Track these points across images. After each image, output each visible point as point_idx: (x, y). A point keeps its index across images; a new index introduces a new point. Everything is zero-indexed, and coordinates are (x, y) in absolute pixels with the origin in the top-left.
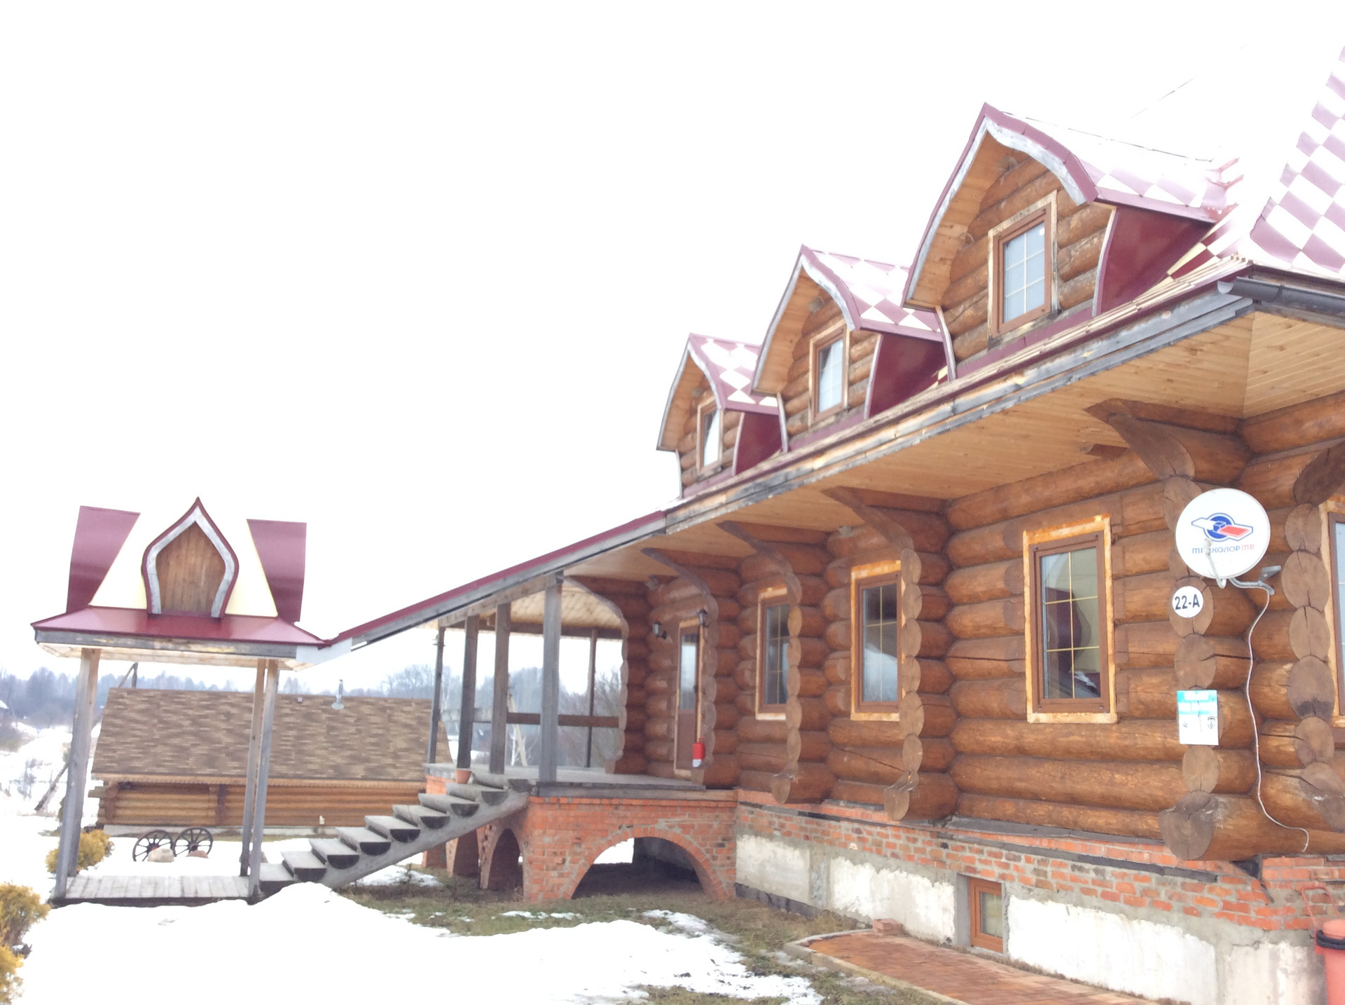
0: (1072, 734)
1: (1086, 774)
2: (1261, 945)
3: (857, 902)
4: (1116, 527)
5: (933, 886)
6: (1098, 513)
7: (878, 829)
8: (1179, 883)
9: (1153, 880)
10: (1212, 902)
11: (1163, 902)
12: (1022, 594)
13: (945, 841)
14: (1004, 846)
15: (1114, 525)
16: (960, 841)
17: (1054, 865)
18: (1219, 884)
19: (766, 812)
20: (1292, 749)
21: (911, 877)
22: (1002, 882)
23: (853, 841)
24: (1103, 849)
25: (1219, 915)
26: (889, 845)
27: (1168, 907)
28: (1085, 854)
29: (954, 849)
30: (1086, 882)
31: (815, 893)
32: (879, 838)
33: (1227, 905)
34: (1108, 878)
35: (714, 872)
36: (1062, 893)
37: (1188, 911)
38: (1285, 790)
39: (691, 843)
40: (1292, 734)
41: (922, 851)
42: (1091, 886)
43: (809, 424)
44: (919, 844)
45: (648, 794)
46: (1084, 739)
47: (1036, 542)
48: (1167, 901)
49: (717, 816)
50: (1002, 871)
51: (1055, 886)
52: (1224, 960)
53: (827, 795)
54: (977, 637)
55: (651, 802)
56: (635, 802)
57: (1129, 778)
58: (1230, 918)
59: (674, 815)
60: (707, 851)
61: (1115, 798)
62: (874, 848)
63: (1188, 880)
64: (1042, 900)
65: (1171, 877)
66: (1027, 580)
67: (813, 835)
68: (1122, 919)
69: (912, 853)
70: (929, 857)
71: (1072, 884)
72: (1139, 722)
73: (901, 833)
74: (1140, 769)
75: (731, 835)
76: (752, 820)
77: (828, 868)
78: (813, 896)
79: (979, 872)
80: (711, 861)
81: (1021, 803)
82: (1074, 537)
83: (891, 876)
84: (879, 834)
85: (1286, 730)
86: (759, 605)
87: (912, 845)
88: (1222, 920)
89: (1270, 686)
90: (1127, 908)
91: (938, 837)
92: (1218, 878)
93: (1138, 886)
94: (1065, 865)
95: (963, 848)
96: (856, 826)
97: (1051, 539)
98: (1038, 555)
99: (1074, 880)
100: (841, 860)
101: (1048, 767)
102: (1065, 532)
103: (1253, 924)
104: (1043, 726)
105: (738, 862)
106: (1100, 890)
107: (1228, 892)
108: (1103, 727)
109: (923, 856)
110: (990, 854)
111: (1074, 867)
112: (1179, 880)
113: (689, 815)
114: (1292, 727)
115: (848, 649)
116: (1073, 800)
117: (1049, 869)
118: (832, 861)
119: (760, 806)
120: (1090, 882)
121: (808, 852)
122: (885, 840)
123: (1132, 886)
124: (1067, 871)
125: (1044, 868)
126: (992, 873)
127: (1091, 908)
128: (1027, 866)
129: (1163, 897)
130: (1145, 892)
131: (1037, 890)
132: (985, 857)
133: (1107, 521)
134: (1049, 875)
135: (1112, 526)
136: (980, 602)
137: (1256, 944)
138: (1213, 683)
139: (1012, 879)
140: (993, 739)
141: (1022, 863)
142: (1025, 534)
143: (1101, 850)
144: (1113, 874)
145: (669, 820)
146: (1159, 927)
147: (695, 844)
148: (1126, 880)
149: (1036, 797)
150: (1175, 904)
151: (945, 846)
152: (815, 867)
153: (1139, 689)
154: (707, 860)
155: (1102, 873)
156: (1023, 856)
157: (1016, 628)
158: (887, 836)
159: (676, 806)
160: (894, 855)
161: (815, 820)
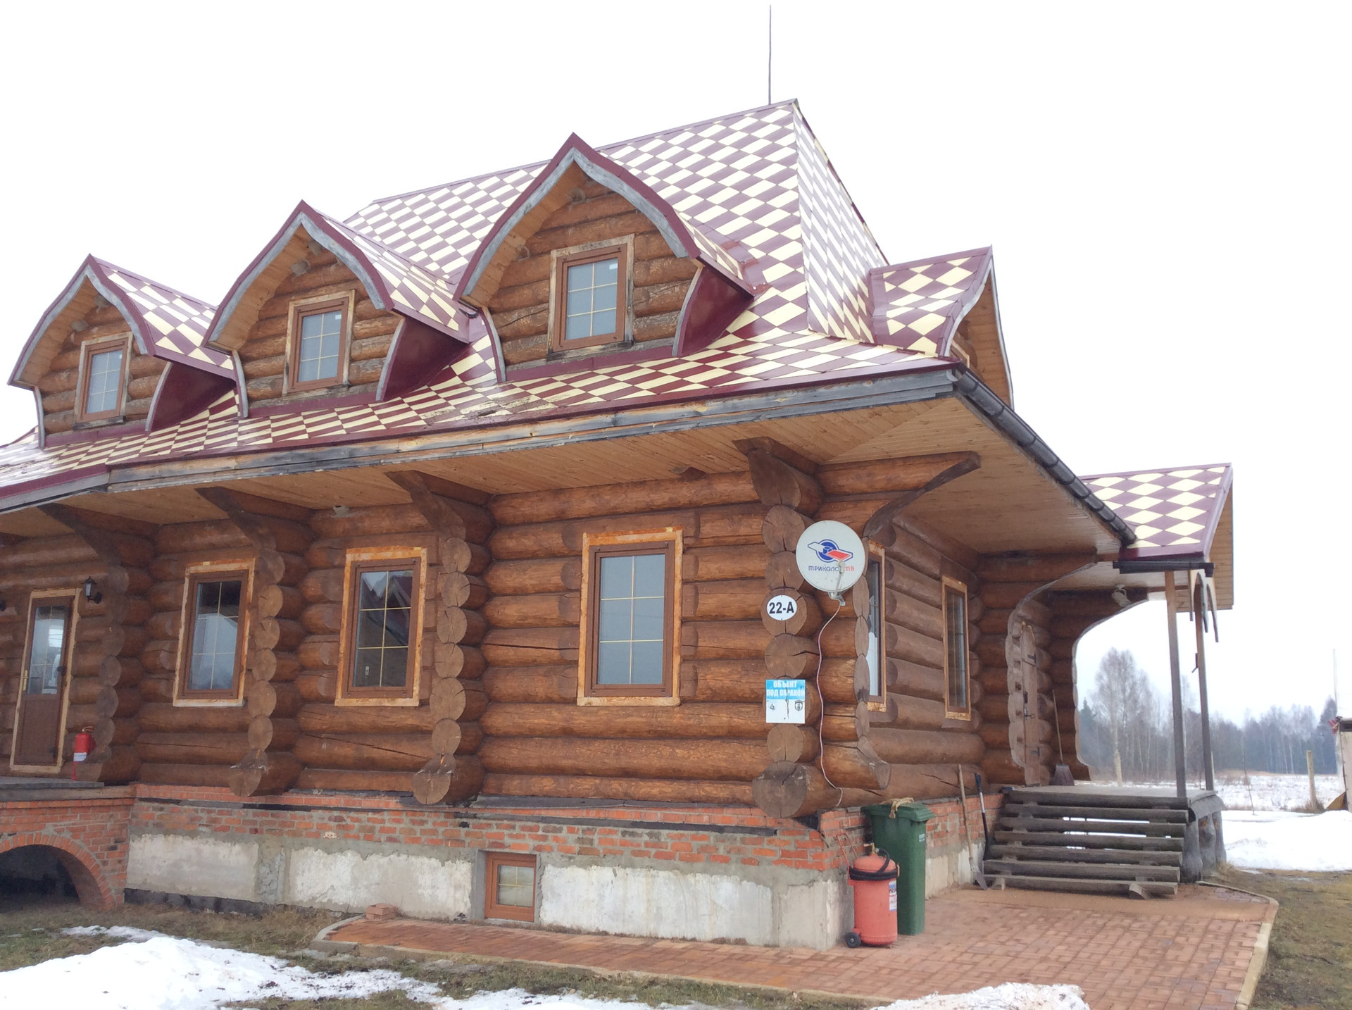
0: (629, 715)
1: (644, 750)
2: (815, 884)
3: (330, 891)
4: (688, 539)
5: (443, 865)
6: (670, 525)
7: (370, 815)
8: (738, 839)
9: (712, 838)
10: (772, 852)
11: (722, 856)
12: (579, 590)
13: (465, 820)
14: (544, 820)
15: (687, 537)
16: (486, 819)
17: (600, 833)
18: (778, 835)
19: (186, 807)
20: (852, 726)
21: (413, 859)
22: (537, 853)
23: (330, 829)
24: (659, 815)
25: (777, 863)
26: (382, 830)
27: (726, 860)
28: (638, 821)
29: (475, 827)
30: (639, 845)
31: (264, 888)
32: (370, 824)
33: (785, 854)
34: (663, 840)
35: (104, 879)
36: (610, 857)
37: (747, 862)
38: (846, 758)
39: (80, 848)
40: (853, 714)
41: (434, 832)
42: (643, 848)
43: (284, 392)
44: (429, 826)
45: (37, 794)
46: (644, 720)
47: (598, 544)
48: (726, 855)
49: (111, 816)
50: (537, 843)
51: (601, 851)
52: (780, 899)
53: (292, 784)
54: (520, 626)
55: (40, 804)
56: (21, 805)
57: (692, 752)
58: (789, 864)
59: (63, 818)
60: (98, 856)
61: (674, 770)
62: (362, 835)
63: (748, 836)
64: (585, 865)
65: (730, 835)
66: (586, 578)
67: (265, 828)
68: (676, 874)
69: (418, 835)
70: (441, 837)
71: (621, 848)
72: (702, 705)
73: (403, 816)
74: (701, 744)
75: (124, 836)
76: (161, 817)
77: (287, 862)
78: (261, 892)
79: (507, 847)
80: (101, 867)
81: (562, 780)
82: (642, 543)
83: (384, 860)
84: (369, 820)
85: (847, 712)
86: (187, 580)
87: (418, 828)
88: (780, 866)
89: (838, 676)
90: (681, 864)
91: (456, 817)
92: (778, 832)
93: (695, 844)
94: (615, 832)
95: (489, 825)
96: (336, 813)
97: (616, 543)
98: (599, 555)
99: (623, 844)
100: (309, 851)
101: (597, 745)
102: (633, 538)
103: (811, 867)
104: (595, 709)
105: (130, 865)
106: (653, 851)
107: (787, 843)
108: (665, 709)
109: (434, 837)
110: (523, 828)
111: (624, 834)
112: (739, 836)
113: (81, 816)
114: (852, 709)
115: (336, 632)
116: (627, 774)
117: (596, 837)
118: (294, 854)
119: (177, 802)
120: (643, 844)
121: (256, 846)
122: (378, 826)
123: (690, 844)
124: (617, 837)
125: (590, 837)
126: (526, 846)
127: (642, 867)
128: (569, 836)
129: (722, 851)
130: (703, 849)
131: (578, 858)
132: (517, 831)
133: (679, 533)
134: (596, 842)
135: (684, 537)
136: (527, 594)
137: (811, 883)
138: (801, 674)
139: (551, 849)
140: (536, 721)
141: (564, 833)
142: (585, 535)
143: (657, 815)
144: (668, 836)
145: (58, 824)
146: (716, 878)
147: (86, 849)
148: (683, 839)
149: (580, 773)
150: (733, 857)
151: (465, 825)
152: (265, 861)
153: (708, 677)
154: (98, 866)
155: (658, 836)
156: (565, 827)
157: (570, 620)
158: (383, 821)
159: (67, 808)
160: (391, 840)
161: (270, 812)
